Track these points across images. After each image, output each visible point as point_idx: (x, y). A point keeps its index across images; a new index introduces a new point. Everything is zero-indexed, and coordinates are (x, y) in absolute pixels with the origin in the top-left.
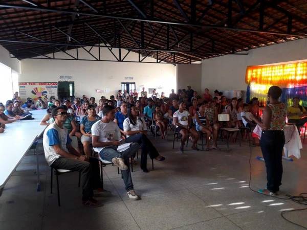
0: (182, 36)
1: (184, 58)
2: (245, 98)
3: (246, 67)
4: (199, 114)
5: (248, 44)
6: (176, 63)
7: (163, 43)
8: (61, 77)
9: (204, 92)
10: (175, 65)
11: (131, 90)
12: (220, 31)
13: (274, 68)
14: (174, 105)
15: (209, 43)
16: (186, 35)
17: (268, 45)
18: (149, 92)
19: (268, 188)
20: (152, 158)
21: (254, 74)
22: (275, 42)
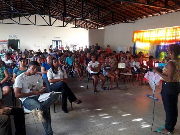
0: (92, 9)
1: (93, 25)
2: (132, 52)
3: (133, 31)
4: (106, 64)
5: (135, 16)
6: (88, 28)
7: (80, 14)
8: (10, 36)
9: (107, 48)
10: (88, 30)
11: (60, 46)
12: (118, 7)
13: (151, 32)
14: (87, 57)
15: (110, 15)
16: (94, 9)
17: (148, 17)
18: (71, 47)
19: (166, 128)
20: (71, 102)
21: (138, 36)
22: (153, 15)
